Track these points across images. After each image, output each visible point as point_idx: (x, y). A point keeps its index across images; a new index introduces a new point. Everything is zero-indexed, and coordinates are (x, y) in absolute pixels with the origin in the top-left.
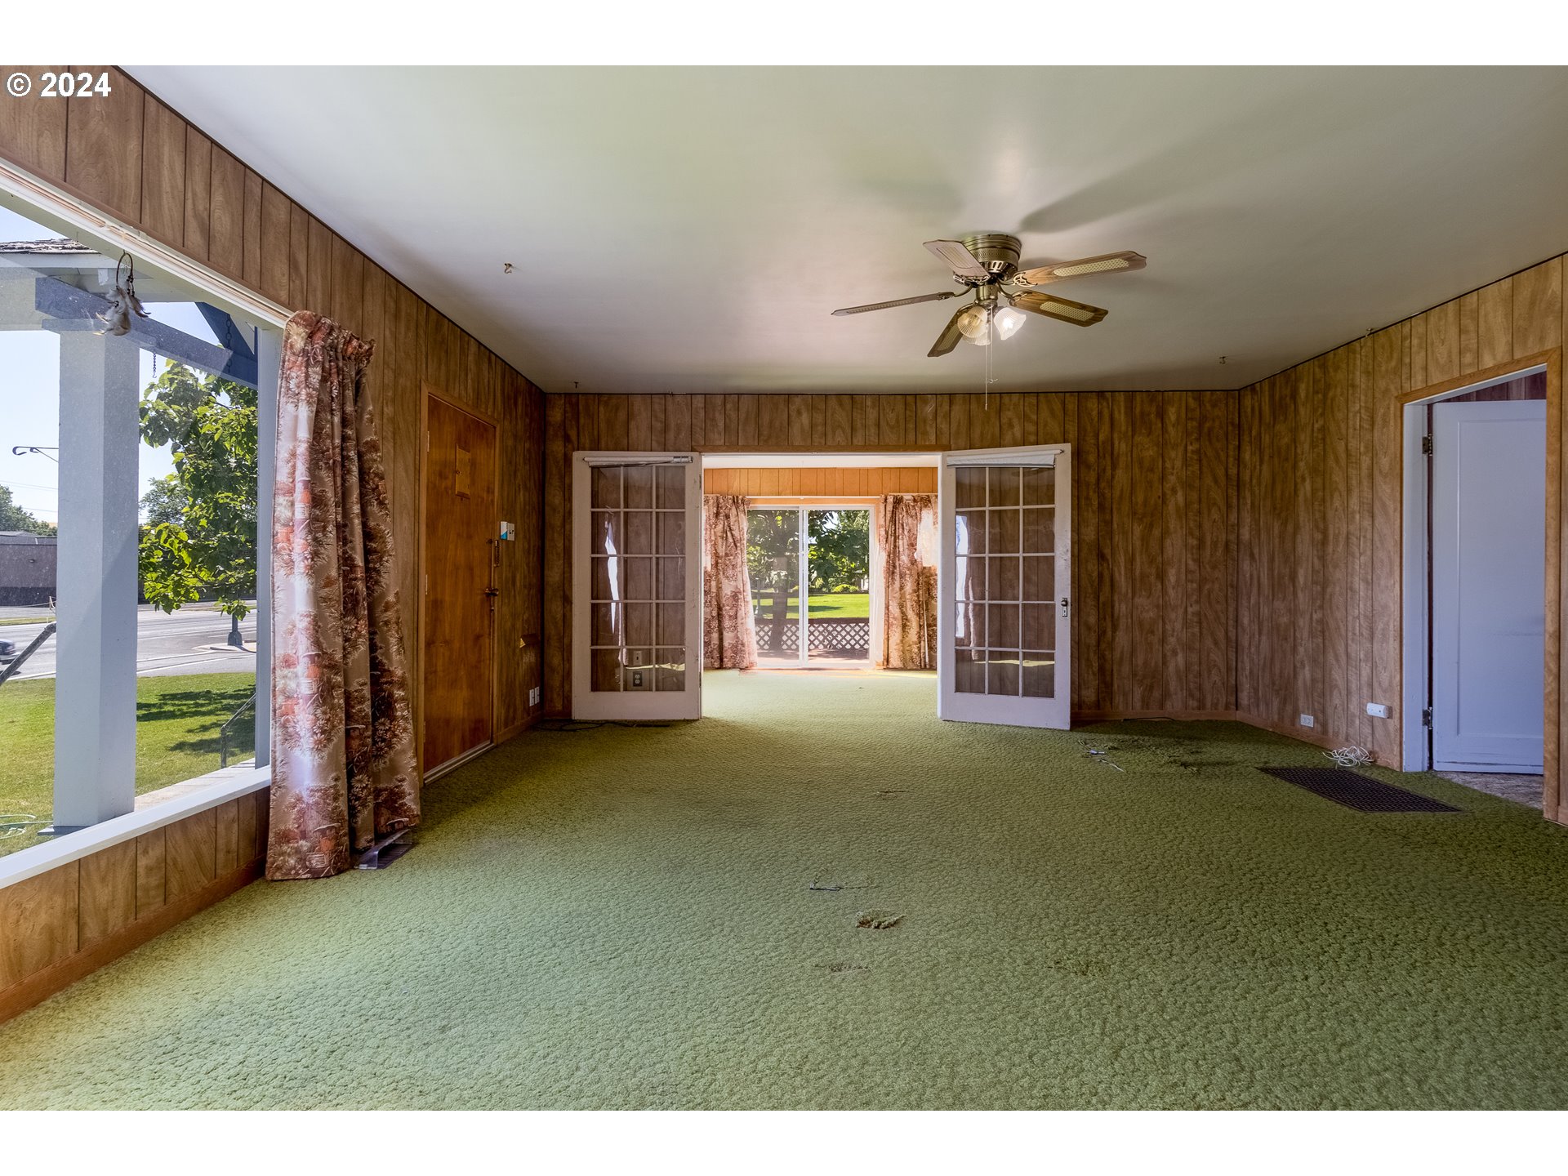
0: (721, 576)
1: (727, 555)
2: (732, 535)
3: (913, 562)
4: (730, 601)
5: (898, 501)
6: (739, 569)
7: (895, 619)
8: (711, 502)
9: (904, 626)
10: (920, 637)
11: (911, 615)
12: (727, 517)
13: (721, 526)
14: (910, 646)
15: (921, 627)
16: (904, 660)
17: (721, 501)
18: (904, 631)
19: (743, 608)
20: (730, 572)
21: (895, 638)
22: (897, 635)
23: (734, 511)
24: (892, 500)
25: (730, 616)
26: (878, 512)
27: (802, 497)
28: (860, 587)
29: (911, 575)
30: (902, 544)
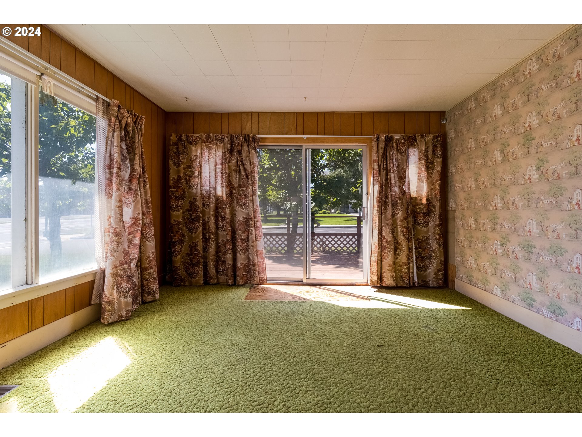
0: (235, 204)
1: (240, 186)
2: (245, 169)
3: (403, 192)
4: (242, 227)
5: (389, 140)
6: (250, 198)
7: (388, 243)
8: (226, 139)
9: (396, 249)
10: (409, 259)
11: (401, 239)
12: (240, 153)
13: (235, 161)
14: (400, 266)
15: (410, 250)
16: (395, 279)
17: (235, 139)
18: (395, 254)
19: (253, 233)
20: (243, 201)
21: (388, 260)
22: (390, 257)
23: (245, 148)
24: (384, 138)
25: (242, 240)
26: (371, 150)
27: (305, 137)
28: (330, 211)
29: (402, 204)
30: (393, 177)
